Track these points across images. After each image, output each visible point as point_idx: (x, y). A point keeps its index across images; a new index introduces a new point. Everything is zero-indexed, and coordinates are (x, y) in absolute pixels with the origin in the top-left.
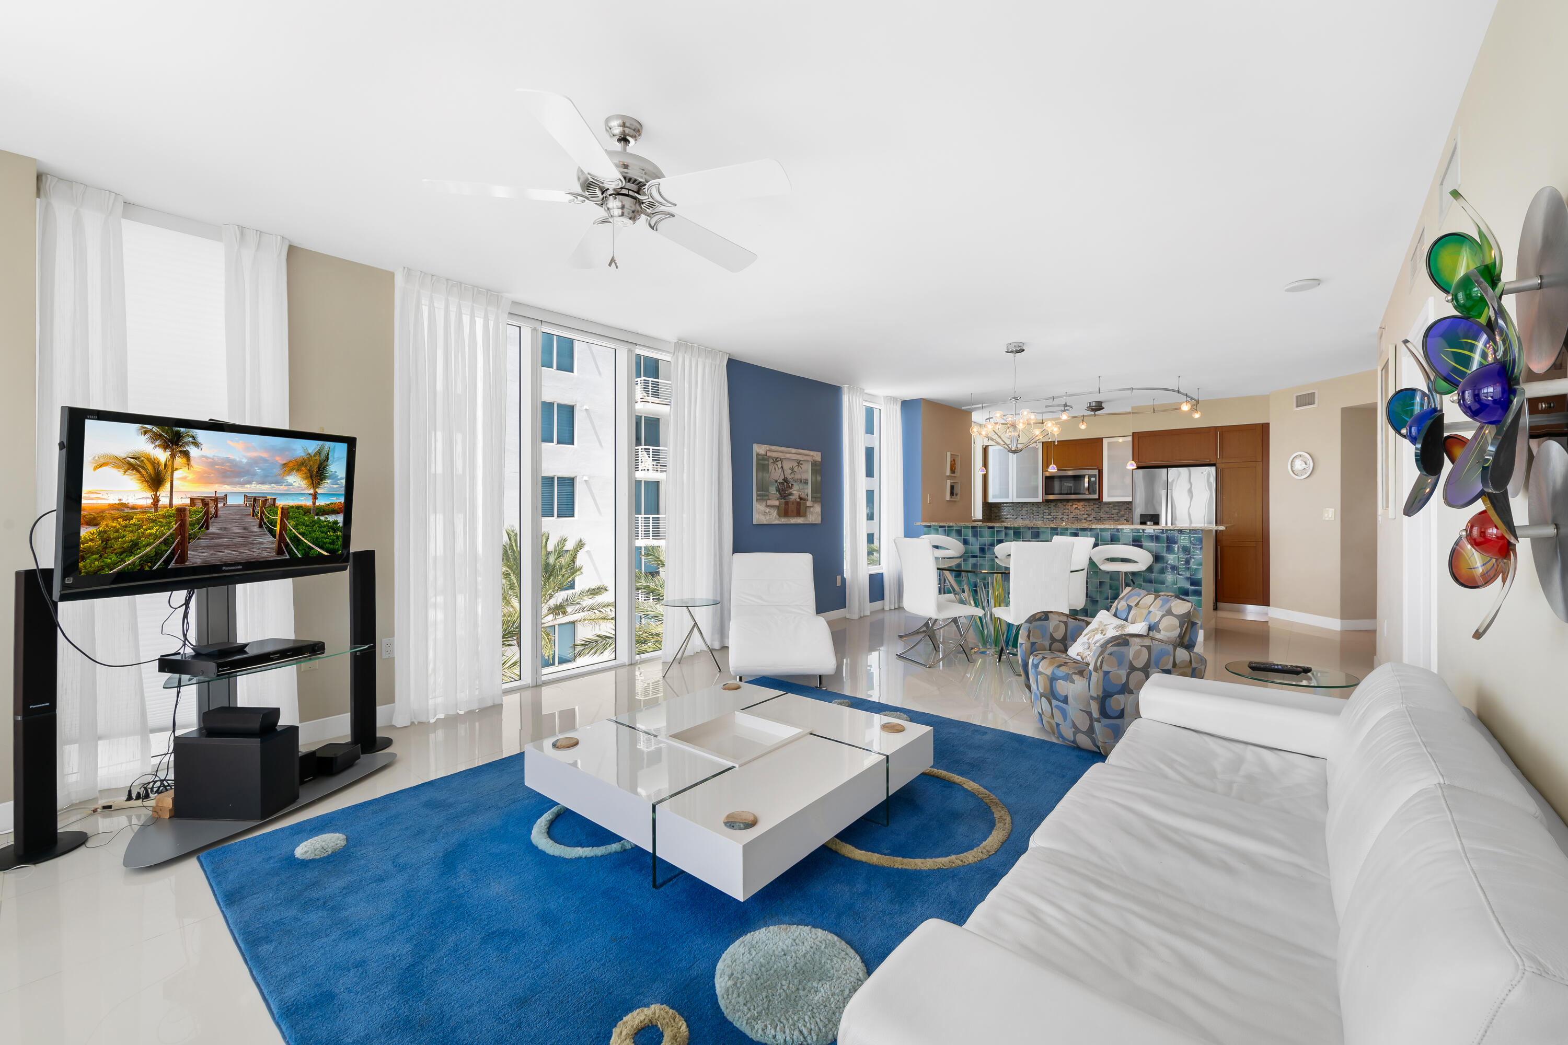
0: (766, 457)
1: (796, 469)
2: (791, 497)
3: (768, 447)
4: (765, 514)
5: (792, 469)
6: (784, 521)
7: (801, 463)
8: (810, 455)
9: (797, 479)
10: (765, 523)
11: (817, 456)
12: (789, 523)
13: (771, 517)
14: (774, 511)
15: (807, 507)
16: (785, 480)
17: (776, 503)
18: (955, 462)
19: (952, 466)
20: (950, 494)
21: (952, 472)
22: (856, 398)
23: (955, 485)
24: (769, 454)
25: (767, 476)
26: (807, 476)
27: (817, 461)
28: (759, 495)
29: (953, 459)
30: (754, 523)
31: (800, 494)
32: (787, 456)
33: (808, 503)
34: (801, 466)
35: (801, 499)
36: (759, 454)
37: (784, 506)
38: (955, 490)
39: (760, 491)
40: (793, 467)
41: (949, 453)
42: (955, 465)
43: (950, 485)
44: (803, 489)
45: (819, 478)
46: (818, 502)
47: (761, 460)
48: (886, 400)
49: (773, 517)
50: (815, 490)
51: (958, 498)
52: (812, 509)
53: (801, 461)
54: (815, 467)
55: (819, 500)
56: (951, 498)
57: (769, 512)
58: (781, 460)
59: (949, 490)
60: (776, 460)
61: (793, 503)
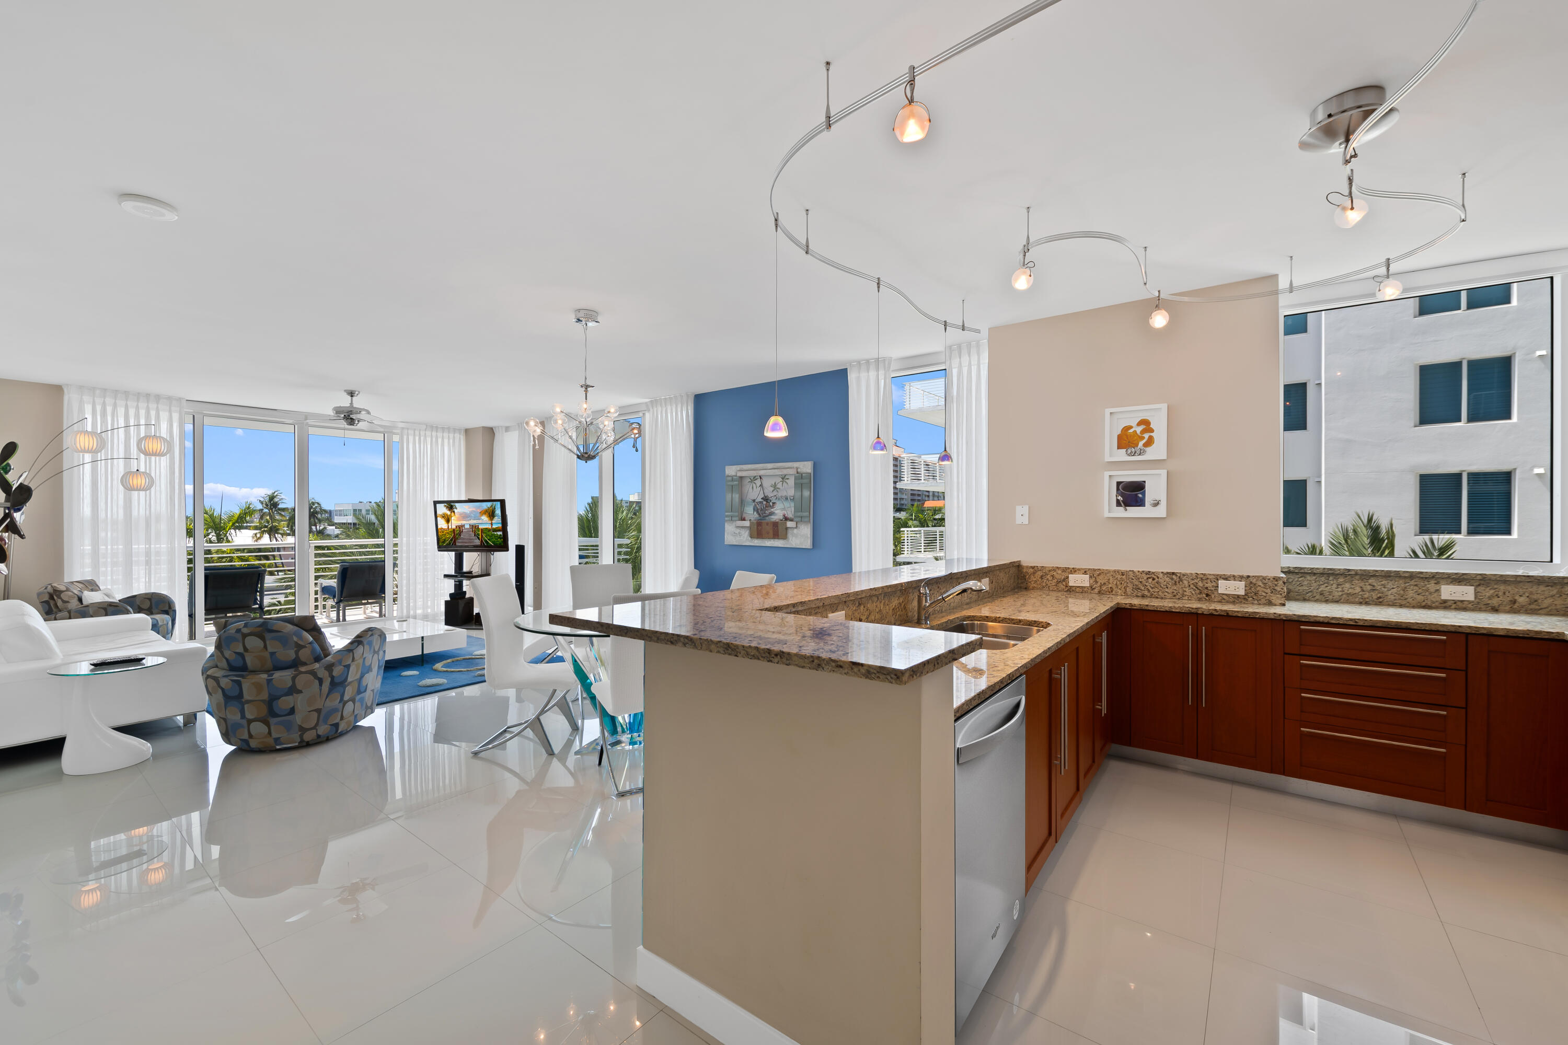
0: (735, 477)
1: (779, 485)
2: (772, 517)
3: (739, 467)
4: (735, 534)
5: (775, 487)
6: (757, 542)
7: (787, 477)
8: (794, 468)
9: (781, 497)
10: (735, 543)
11: (806, 467)
12: (764, 545)
13: (742, 538)
14: (745, 533)
15: (787, 529)
16: (766, 499)
17: (747, 524)
18: (1145, 427)
19: (1126, 439)
20: (1118, 504)
21: (1129, 451)
22: (872, 374)
23: (1145, 482)
24: (740, 474)
25: (736, 497)
26: (791, 492)
27: (804, 473)
28: (727, 516)
29: (1133, 423)
30: (726, 543)
31: (786, 513)
32: (762, 473)
33: (789, 524)
34: (787, 481)
35: (786, 519)
36: (728, 476)
37: (756, 527)
38: (1144, 494)
39: (729, 512)
40: (775, 483)
41: (1108, 411)
42: (1144, 435)
43: (1118, 483)
44: (789, 507)
45: (806, 493)
46: (805, 522)
47: (730, 481)
48: (951, 353)
49: (744, 538)
50: (799, 508)
51: (1161, 511)
52: (795, 531)
53: (785, 475)
54: (801, 481)
55: (807, 519)
56: (1121, 512)
57: (739, 533)
58: (761, 478)
59: (1109, 494)
60: (755, 478)
61: (767, 524)
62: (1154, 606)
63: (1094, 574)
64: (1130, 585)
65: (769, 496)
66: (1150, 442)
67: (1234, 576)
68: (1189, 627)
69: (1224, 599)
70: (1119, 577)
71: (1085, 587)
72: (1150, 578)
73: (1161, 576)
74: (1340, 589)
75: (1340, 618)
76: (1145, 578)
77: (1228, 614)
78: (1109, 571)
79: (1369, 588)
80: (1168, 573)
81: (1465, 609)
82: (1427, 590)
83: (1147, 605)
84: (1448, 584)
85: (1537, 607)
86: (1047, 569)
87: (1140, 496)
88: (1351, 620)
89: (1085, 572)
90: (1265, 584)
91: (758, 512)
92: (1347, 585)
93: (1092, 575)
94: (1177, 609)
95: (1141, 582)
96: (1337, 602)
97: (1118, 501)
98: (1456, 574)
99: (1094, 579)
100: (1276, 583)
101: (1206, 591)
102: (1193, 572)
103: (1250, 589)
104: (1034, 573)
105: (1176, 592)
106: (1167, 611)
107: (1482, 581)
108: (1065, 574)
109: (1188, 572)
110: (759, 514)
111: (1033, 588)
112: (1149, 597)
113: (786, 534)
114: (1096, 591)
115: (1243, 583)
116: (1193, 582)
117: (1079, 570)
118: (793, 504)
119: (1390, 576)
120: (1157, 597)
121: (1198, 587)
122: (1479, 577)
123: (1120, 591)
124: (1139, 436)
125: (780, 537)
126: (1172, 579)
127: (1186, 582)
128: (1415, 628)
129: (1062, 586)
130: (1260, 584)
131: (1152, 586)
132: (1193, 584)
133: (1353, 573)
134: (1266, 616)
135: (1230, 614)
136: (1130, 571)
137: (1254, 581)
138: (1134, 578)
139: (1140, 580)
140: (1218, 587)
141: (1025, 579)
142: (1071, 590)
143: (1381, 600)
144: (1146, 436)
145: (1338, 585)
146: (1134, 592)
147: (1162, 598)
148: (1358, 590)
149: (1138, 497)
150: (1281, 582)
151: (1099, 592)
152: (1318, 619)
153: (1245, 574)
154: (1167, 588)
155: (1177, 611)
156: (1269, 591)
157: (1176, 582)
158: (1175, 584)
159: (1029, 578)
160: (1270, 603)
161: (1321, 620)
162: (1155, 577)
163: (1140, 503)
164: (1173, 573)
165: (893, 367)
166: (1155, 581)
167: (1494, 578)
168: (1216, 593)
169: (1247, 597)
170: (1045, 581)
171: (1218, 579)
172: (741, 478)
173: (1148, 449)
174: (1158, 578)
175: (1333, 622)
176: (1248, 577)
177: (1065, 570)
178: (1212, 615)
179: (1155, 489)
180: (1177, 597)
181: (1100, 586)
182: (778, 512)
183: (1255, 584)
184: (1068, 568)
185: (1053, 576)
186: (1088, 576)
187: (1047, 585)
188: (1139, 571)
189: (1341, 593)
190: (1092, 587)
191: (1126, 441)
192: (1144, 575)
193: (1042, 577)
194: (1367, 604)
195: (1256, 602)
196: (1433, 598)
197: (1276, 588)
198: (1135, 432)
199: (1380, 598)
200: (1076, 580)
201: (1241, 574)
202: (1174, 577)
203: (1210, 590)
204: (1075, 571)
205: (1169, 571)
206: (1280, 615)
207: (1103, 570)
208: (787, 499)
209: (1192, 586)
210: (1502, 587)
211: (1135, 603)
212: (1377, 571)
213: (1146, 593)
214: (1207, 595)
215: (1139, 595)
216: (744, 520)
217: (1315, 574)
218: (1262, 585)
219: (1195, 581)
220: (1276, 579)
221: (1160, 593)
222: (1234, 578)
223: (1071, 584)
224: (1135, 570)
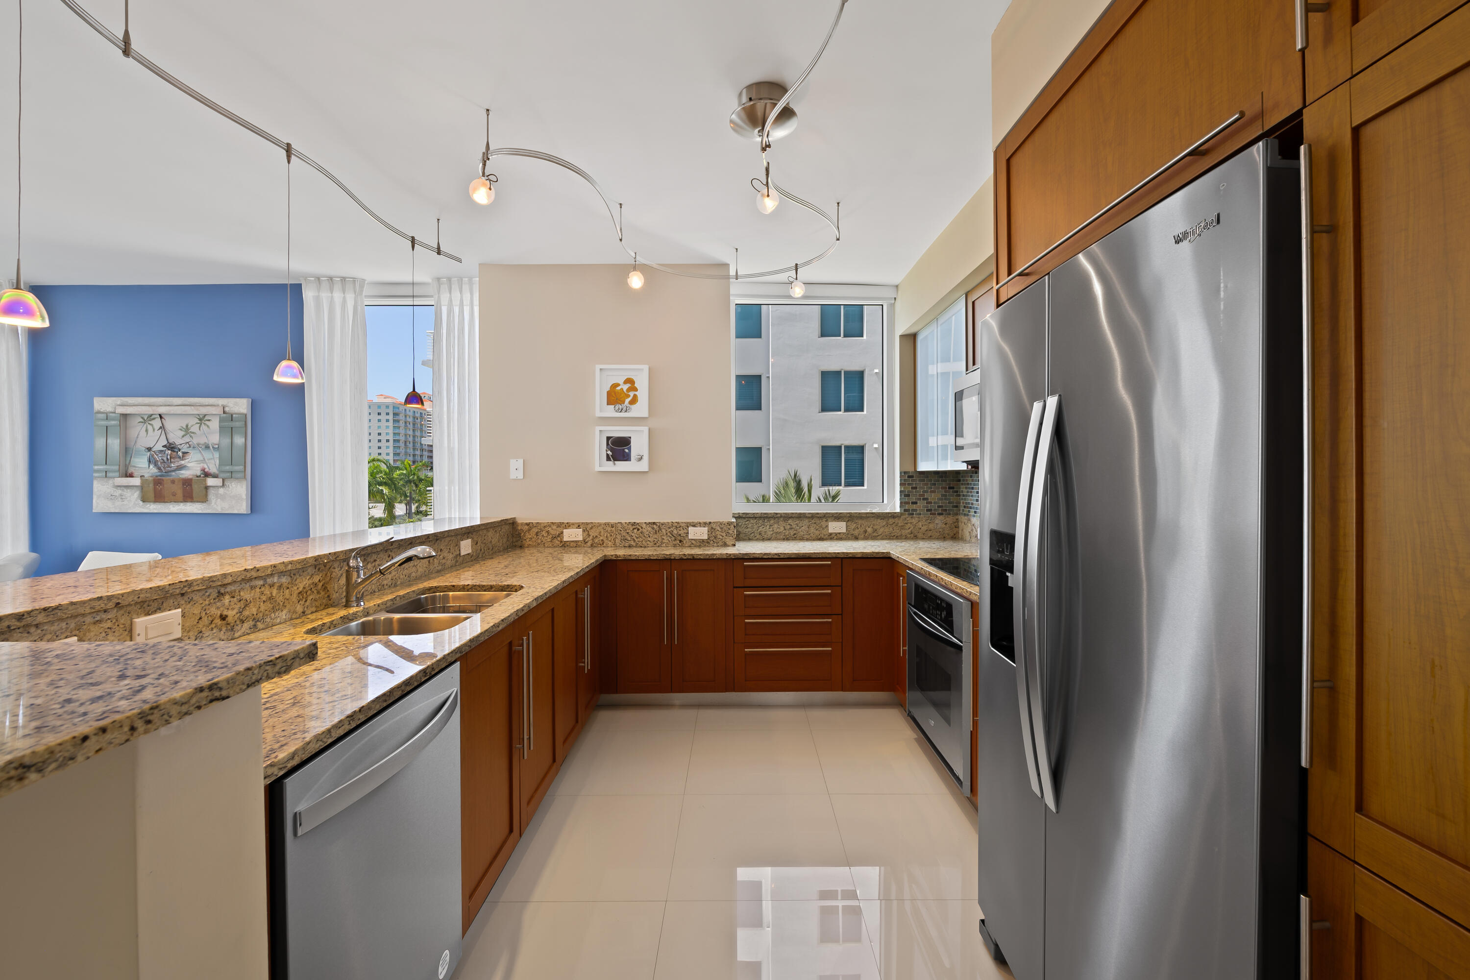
0: (113, 415)
1: (195, 429)
2: (182, 472)
3: (119, 400)
4: (112, 497)
5: (187, 430)
6: (154, 507)
7: (207, 418)
8: (218, 406)
9: (198, 444)
10: (113, 510)
11: (240, 406)
12: (167, 511)
13: (126, 502)
14: (133, 494)
15: (207, 488)
16: (171, 447)
17: (136, 481)
18: (630, 385)
19: (614, 395)
20: (608, 459)
21: (617, 408)
22: (337, 295)
23: (630, 437)
24: (121, 410)
25: (115, 444)
26: (215, 439)
27: (236, 414)
28: (98, 471)
29: (621, 381)
30: (94, 511)
31: (206, 467)
32: (162, 410)
33: (210, 482)
34: (207, 423)
35: (207, 475)
36: (99, 412)
37: (151, 485)
38: (630, 449)
39: (102, 465)
40: (187, 426)
41: (598, 367)
42: (629, 393)
43: (608, 438)
44: (210, 459)
45: (239, 440)
46: (237, 479)
47: (102, 420)
48: (440, 287)
49: (132, 503)
50: (229, 459)
51: (644, 466)
52: (221, 491)
53: (205, 415)
54: (229, 423)
55: (241, 475)
56: (610, 466)
57: (121, 495)
58: (161, 417)
59: (599, 449)
60: (150, 417)
61: (173, 482)
62: (636, 555)
63: (586, 527)
64: (619, 537)
65: (177, 444)
66: (634, 401)
67: (700, 523)
68: (664, 573)
69: (693, 544)
70: (609, 529)
71: (578, 541)
72: (635, 528)
73: (644, 526)
74: (771, 529)
75: (770, 554)
76: (631, 529)
77: (693, 557)
78: (600, 525)
79: (789, 527)
80: (650, 523)
81: (841, 539)
82: (821, 527)
83: (630, 555)
84: (832, 521)
85: (877, 535)
86: (542, 525)
87: (627, 451)
88: (776, 554)
89: (579, 526)
90: (721, 528)
91: (156, 465)
92: (776, 526)
93: (585, 529)
94: (654, 556)
95: (628, 533)
96: (769, 539)
97: (608, 455)
98: (837, 513)
99: (587, 532)
100: (729, 527)
101: (679, 538)
102: (669, 521)
103: (711, 534)
104: (529, 530)
105: (656, 540)
106: (646, 559)
107: (849, 518)
108: (560, 530)
109: (666, 521)
110: (159, 469)
111: (529, 546)
112: (634, 547)
113: (206, 495)
114: (589, 544)
115: (706, 528)
116: (670, 530)
117: (573, 524)
118: (217, 455)
119: (800, 517)
120: (641, 547)
121: (673, 534)
122: (848, 515)
123: (610, 543)
124: (625, 394)
125: (195, 499)
126: (653, 528)
127: (664, 531)
128: (814, 557)
129: (557, 542)
130: (719, 529)
131: (637, 536)
132: (669, 532)
133: (779, 515)
134: (720, 557)
135: (695, 557)
136: (619, 523)
137: (714, 526)
138: (622, 529)
139: (627, 531)
140: (688, 533)
141: (520, 537)
142: (565, 545)
143: (795, 536)
144: (632, 394)
145: (770, 526)
146: (622, 543)
147: (645, 547)
148: (782, 529)
149: (625, 451)
150: (732, 526)
151: (592, 545)
152: (755, 556)
153: (708, 521)
154: (649, 537)
155: (655, 558)
156: (724, 534)
157: (656, 531)
158: (656, 533)
159: (524, 536)
160: (725, 545)
161: (758, 556)
162: (639, 527)
163: (626, 457)
164: (654, 523)
165: (367, 291)
166: (640, 531)
167: (855, 515)
168: (687, 539)
169: (709, 541)
170: (540, 538)
171: (688, 527)
172: (125, 416)
173: (633, 407)
174: (642, 528)
175: (765, 557)
176: (710, 523)
177: (560, 525)
178: (682, 559)
179: (639, 446)
180: (658, 545)
181: (593, 539)
182: (192, 467)
183: (715, 529)
184: (563, 523)
185: (548, 532)
186: (581, 530)
187: (542, 541)
188: (626, 523)
189: (772, 532)
190: (585, 541)
191: (614, 397)
192: (630, 526)
193: (537, 534)
194: (788, 539)
195: (715, 545)
196: (824, 532)
197: (729, 531)
198: (622, 389)
199: (795, 534)
200: (570, 535)
201: (705, 521)
202: (655, 526)
203: (683, 536)
204: (569, 526)
205: (650, 521)
206: (730, 555)
207: (595, 523)
208: (207, 447)
209: (669, 534)
210: (860, 522)
211: (620, 554)
212: (793, 513)
213: (632, 543)
214: (680, 541)
215: (626, 545)
216: (131, 476)
217: (756, 518)
218: (720, 530)
219: (672, 529)
220: (730, 524)
221: (644, 542)
222: (700, 524)
223: (565, 539)
224: (623, 521)
